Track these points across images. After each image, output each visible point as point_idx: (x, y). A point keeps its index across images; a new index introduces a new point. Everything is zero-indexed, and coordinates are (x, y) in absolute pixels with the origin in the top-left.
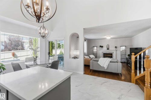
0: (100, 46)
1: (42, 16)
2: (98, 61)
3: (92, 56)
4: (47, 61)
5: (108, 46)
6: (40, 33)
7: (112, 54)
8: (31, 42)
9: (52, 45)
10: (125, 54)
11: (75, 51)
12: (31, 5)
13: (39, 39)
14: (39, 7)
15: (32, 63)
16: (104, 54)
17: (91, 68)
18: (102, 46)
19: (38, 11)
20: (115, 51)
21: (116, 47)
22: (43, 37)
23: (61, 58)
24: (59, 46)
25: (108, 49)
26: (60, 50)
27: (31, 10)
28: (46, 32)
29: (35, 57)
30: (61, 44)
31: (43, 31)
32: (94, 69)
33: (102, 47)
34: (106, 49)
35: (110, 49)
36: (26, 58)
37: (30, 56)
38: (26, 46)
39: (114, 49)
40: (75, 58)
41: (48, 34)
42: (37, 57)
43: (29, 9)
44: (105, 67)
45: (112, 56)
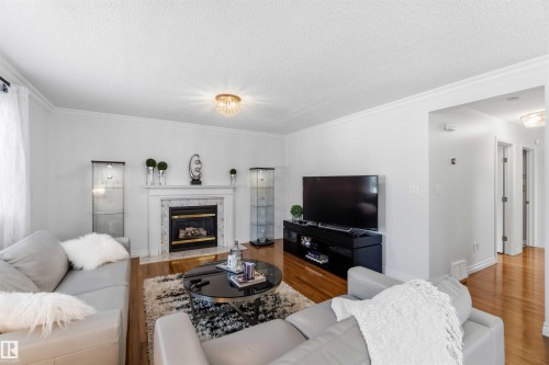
0: (150, 163)
5: (194, 166)
7: (214, 209)
16: (173, 211)
20: (231, 191)
21: (233, 172)
25: (196, 181)
34: (186, 181)
35: (207, 180)
39: (226, 180)
45: (215, 218)
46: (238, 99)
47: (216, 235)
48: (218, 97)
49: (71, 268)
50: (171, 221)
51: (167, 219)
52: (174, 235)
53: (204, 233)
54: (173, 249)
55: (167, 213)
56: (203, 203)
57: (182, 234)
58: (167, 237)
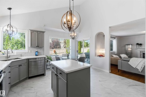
0: (137, 44)
1: (72, 27)
2: (129, 61)
3: (123, 56)
4: (76, 57)
6: (71, 36)
8: (65, 42)
9: (81, 44)
11: (101, 49)
12: (66, 22)
13: (71, 40)
14: (70, 23)
15: (66, 58)
17: (119, 68)
19: (70, 25)
22: (73, 38)
23: (88, 56)
24: (87, 45)
26: (88, 48)
27: (66, 25)
28: (75, 34)
29: (68, 54)
30: (88, 43)
31: (73, 34)
32: (123, 69)
33: (141, 44)
36: (63, 54)
37: (64, 53)
38: (62, 45)
40: (101, 56)
41: (76, 36)
42: (69, 54)
43: (65, 25)
44: (139, 69)
55: (142, 54)
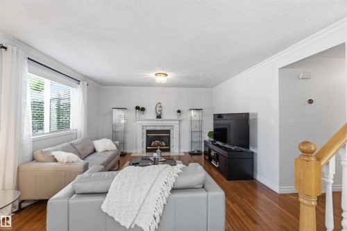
0: (137, 108)
5: (158, 109)
7: (168, 132)
10: (201, 132)
16: (148, 132)
18: (141, 107)
20: (178, 122)
21: (179, 111)
25: (159, 117)
33: (143, 109)
34: (154, 117)
35: (164, 116)
39: (175, 116)
45: (169, 136)
46: (166, 75)
47: (169, 146)
48: (156, 75)
49: (95, 151)
50: (147, 137)
51: (145, 136)
52: (149, 144)
53: (164, 144)
54: (148, 151)
55: (145, 132)
56: (162, 128)
57: (152, 144)
58: (145, 145)
